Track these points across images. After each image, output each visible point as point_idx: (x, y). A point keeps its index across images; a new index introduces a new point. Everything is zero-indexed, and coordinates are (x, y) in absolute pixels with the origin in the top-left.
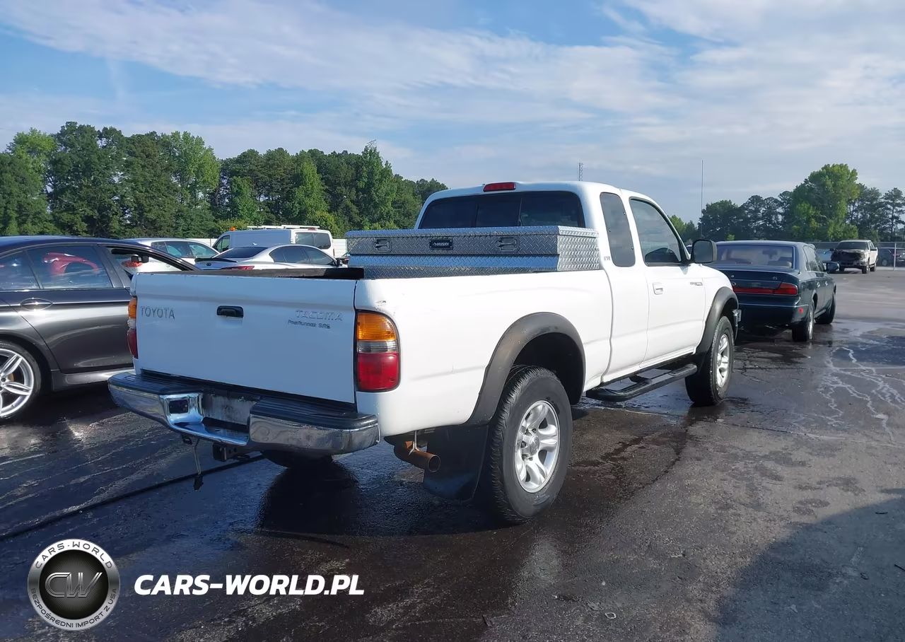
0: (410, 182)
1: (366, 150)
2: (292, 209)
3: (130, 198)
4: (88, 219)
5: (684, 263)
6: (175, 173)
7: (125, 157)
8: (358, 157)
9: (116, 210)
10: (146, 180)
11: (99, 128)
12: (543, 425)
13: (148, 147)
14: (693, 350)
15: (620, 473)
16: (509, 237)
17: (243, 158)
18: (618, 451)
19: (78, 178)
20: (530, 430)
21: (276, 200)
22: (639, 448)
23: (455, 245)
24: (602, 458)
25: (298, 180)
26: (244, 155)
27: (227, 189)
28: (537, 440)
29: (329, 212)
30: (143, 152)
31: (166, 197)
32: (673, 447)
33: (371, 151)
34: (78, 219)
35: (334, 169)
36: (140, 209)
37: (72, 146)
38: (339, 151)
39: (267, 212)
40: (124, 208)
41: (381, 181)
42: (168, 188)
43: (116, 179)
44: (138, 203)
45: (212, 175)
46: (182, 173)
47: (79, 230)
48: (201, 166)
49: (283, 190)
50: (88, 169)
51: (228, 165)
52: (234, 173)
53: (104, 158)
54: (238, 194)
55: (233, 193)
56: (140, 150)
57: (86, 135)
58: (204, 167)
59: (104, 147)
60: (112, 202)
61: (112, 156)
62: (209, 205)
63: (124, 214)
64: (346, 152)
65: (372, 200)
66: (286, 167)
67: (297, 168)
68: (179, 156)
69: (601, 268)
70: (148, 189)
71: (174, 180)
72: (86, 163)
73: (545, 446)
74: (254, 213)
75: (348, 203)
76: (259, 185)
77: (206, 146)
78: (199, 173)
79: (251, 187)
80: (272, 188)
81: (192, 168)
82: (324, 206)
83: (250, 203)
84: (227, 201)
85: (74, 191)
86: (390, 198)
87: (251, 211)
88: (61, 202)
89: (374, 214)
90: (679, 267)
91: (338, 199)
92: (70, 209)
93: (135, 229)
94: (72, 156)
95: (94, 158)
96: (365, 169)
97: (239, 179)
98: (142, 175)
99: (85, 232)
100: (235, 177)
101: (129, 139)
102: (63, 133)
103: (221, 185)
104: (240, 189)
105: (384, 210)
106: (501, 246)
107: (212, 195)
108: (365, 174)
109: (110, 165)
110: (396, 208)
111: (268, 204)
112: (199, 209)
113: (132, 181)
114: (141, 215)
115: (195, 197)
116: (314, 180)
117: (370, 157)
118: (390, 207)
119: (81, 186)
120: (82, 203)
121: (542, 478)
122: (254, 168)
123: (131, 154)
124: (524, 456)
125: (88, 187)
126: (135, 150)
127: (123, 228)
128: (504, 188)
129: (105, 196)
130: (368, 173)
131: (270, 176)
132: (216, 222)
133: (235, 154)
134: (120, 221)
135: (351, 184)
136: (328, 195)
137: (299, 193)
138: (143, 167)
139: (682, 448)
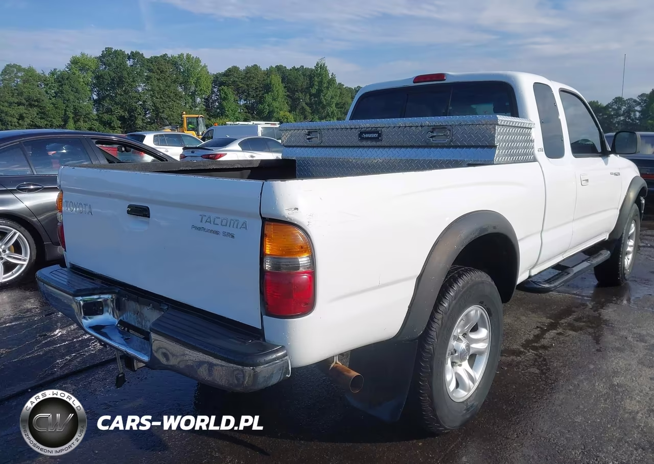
0: (350, 88)
1: (317, 65)
2: (263, 110)
3: (149, 103)
4: (121, 118)
5: (604, 154)
6: (180, 84)
7: (146, 73)
8: (312, 70)
9: (140, 111)
10: (160, 89)
11: (128, 52)
12: (475, 329)
13: (162, 65)
14: (606, 237)
15: (542, 364)
16: (442, 128)
17: (229, 73)
18: (538, 338)
19: (114, 88)
20: (461, 337)
21: (252, 104)
22: (558, 334)
23: (384, 137)
24: (523, 346)
25: (268, 88)
26: (229, 70)
27: (217, 95)
28: (468, 346)
29: (290, 112)
30: (158, 69)
31: (175, 101)
32: (590, 334)
33: (321, 65)
34: (114, 118)
35: (294, 79)
36: (156, 110)
37: (110, 65)
38: (297, 66)
39: (245, 112)
40: (146, 110)
41: (328, 88)
42: (176, 95)
43: (140, 89)
44: (155, 106)
45: (207, 85)
46: (185, 84)
47: (115, 126)
48: (198, 79)
49: (257, 96)
50: (121, 81)
51: (217, 78)
52: (222, 84)
53: (131, 73)
54: (225, 99)
55: (221, 98)
56: (156, 67)
57: (119, 57)
58: (200, 79)
59: (132, 66)
60: (137, 106)
61: (137, 72)
62: (205, 107)
63: (146, 114)
64: (303, 66)
65: (321, 102)
66: (259, 79)
67: (267, 79)
68: (184, 72)
69: (535, 160)
70: (162, 96)
71: (180, 89)
72: (119, 78)
73: (475, 350)
74: (236, 113)
75: (304, 104)
76: (239, 92)
77: (202, 64)
78: (197, 84)
79: (235, 94)
80: (248, 94)
81: (192, 80)
82: (286, 107)
83: (233, 106)
84: (217, 104)
85: (112, 98)
86: (335, 101)
87: (234, 111)
88: (103, 106)
89: (322, 113)
90: (601, 158)
91: (296, 102)
92: (109, 111)
93: (153, 125)
94: (110, 72)
95: (125, 74)
96: (316, 79)
97: (225, 88)
98: (158, 86)
99: (120, 127)
100: (223, 87)
101: (149, 59)
102: (103, 56)
103: (213, 92)
104: (227, 95)
105: (330, 110)
106: (432, 137)
107: (207, 100)
108: (316, 83)
109: (136, 79)
110: (338, 108)
111: (246, 106)
112: (197, 110)
113: (151, 90)
114: (157, 115)
115: (195, 102)
116: (279, 88)
117: (321, 70)
118: (334, 108)
119: (116, 94)
120: (117, 106)
121: (471, 384)
122: (236, 79)
123: (150, 70)
124: (453, 364)
125: (121, 95)
126: (153, 68)
127: (145, 125)
128: (434, 79)
129: (132, 102)
130: (319, 82)
131: (247, 85)
132: (209, 119)
133: (223, 70)
134: (143, 120)
135: (306, 91)
136: (289, 99)
137: (268, 98)
138: (158, 80)
139: (599, 336)
